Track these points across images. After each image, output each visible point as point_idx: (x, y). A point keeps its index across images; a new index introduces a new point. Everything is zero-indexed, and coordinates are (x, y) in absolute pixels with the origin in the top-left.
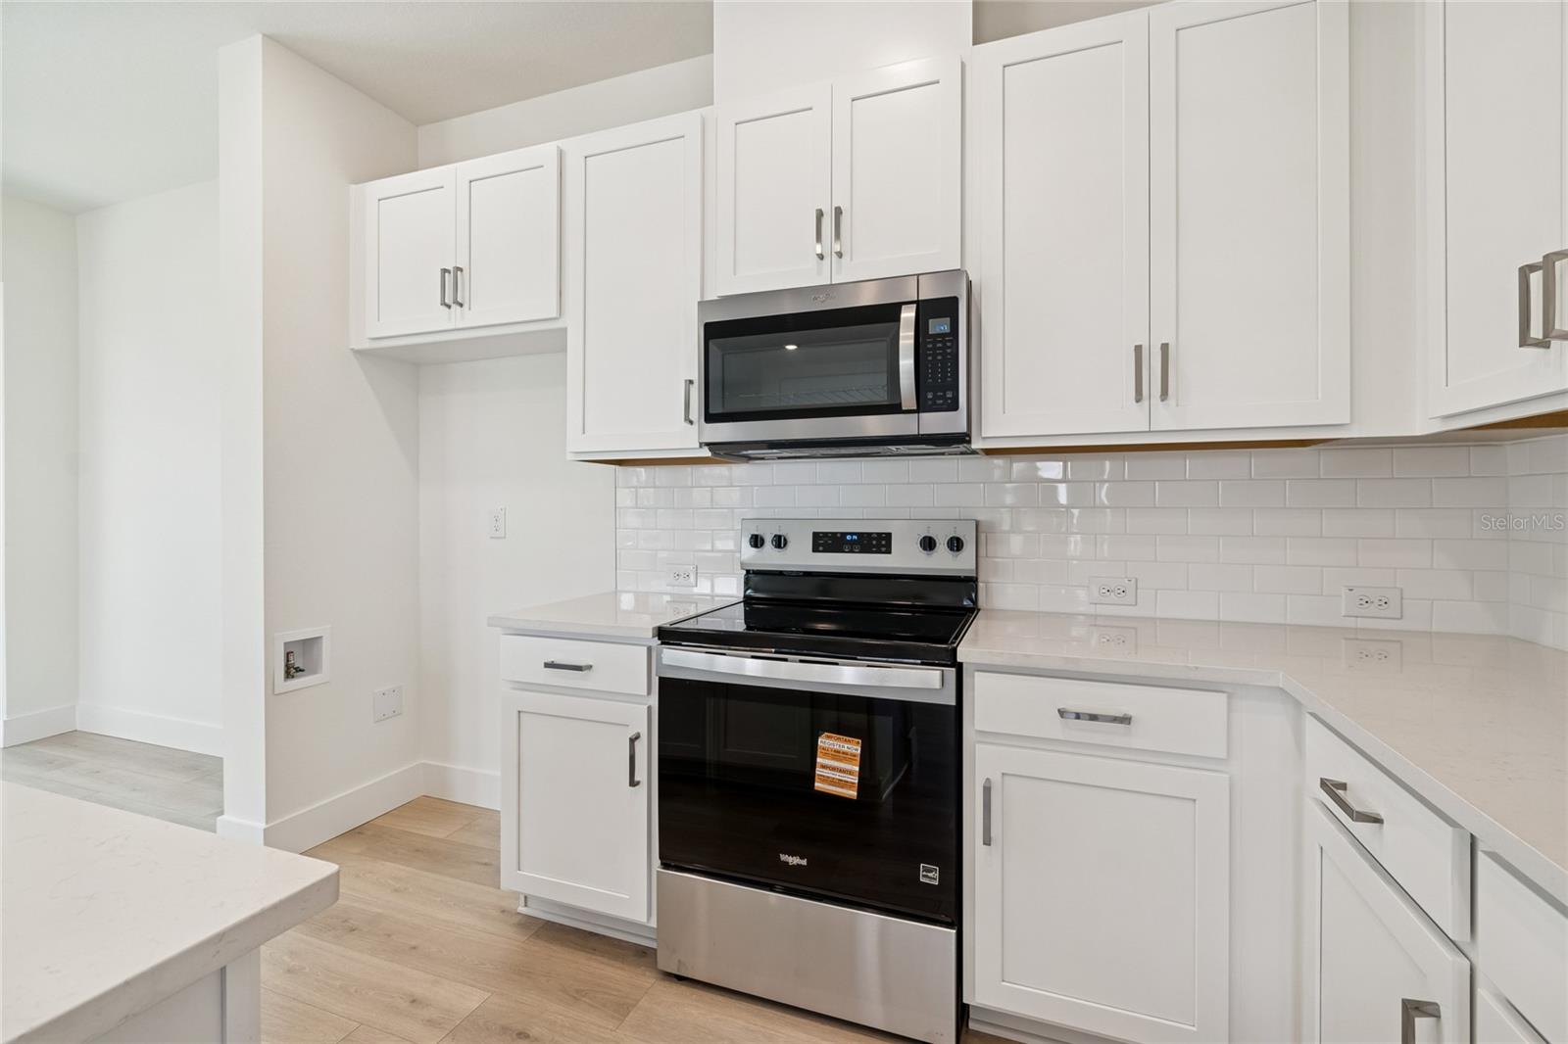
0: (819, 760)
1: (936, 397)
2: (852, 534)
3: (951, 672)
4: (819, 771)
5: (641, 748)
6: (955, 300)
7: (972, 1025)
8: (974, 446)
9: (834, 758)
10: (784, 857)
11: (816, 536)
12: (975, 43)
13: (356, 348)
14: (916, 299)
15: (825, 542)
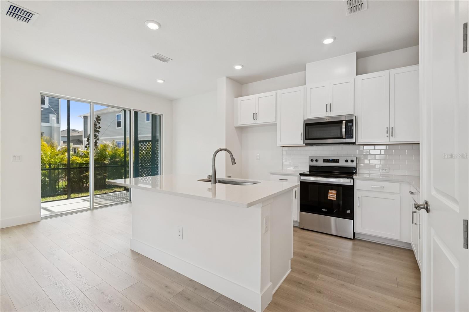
0: (329, 194)
1: (349, 136)
2: (331, 159)
3: (352, 180)
4: (329, 196)
5: (297, 192)
6: (353, 120)
7: (356, 238)
8: (356, 144)
9: (332, 194)
10: (322, 209)
11: (324, 159)
12: (356, 75)
13: (236, 126)
14: (345, 120)
15: (326, 161)
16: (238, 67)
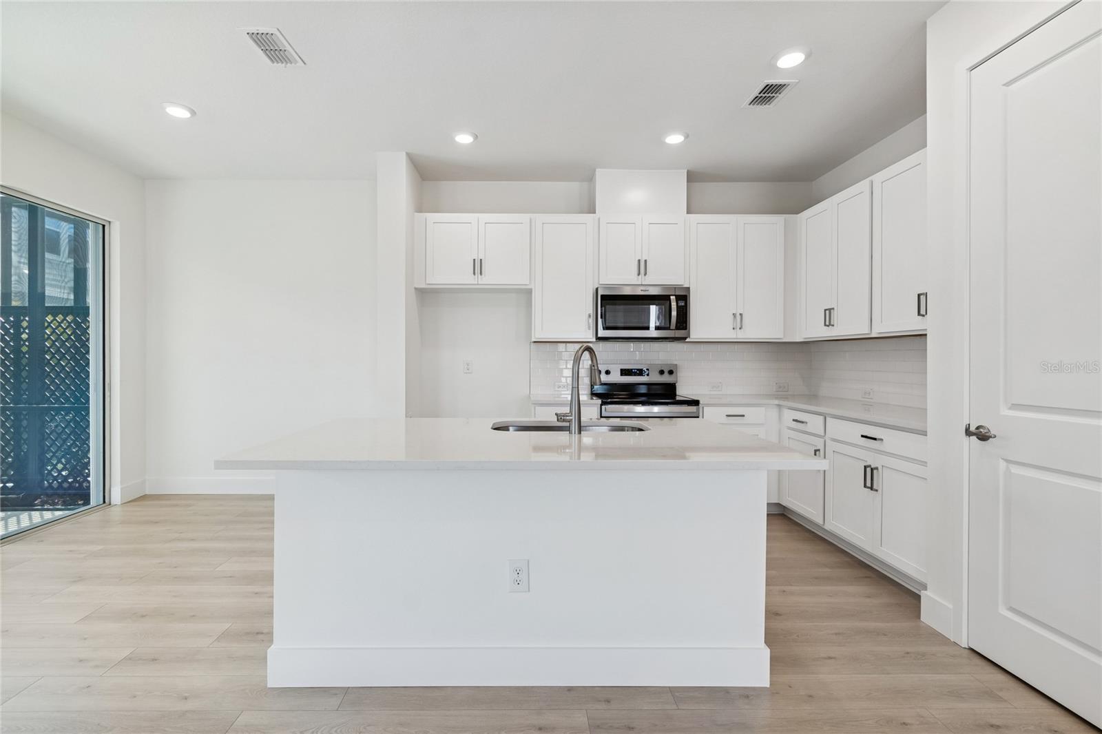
1: (681, 326)
2: (635, 369)
6: (686, 296)
8: (687, 341)
11: (621, 370)
12: (687, 213)
13: (418, 286)
14: (676, 294)
15: (625, 372)
16: (464, 139)
